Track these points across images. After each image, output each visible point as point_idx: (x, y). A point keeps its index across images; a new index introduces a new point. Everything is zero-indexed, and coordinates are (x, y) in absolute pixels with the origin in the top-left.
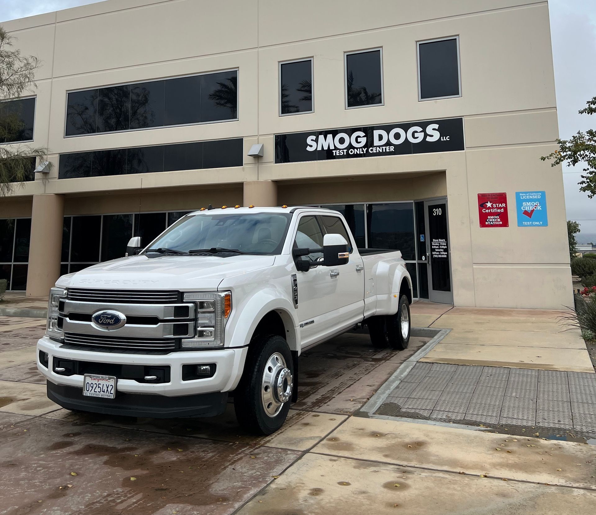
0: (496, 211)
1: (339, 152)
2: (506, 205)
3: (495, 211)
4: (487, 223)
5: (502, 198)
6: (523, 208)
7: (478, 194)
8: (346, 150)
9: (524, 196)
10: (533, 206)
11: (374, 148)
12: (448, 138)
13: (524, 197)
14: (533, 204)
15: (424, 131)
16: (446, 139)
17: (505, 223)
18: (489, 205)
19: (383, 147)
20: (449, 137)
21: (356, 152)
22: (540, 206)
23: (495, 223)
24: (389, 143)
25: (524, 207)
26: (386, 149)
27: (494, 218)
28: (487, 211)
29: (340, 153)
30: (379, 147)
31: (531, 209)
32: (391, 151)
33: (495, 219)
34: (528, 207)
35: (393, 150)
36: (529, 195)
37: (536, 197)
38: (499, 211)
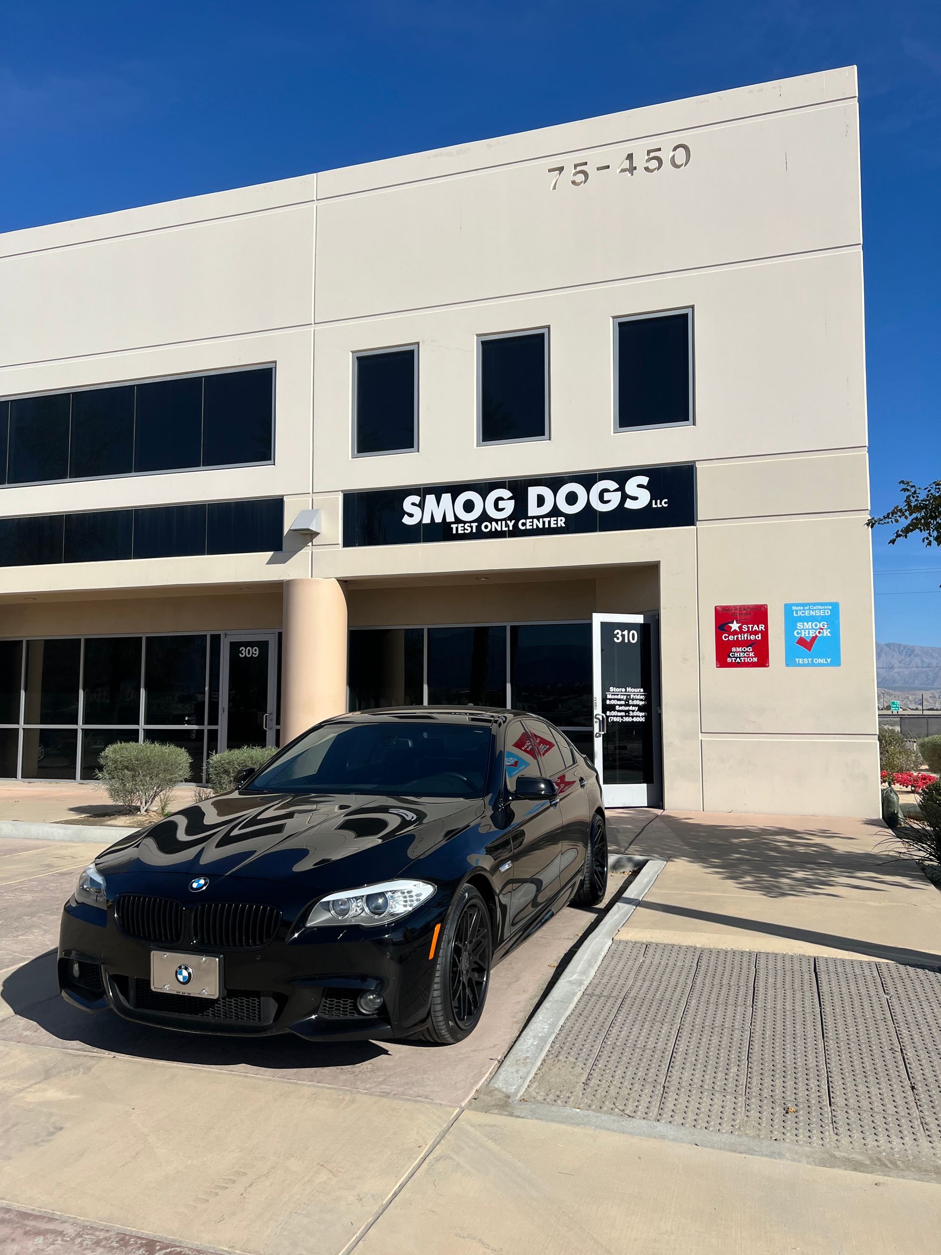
0: (747, 637)
1: (464, 527)
2: (766, 628)
3: (746, 639)
4: (729, 660)
5: (759, 614)
6: (798, 633)
7: (716, 607)
8: (476, 524)
9: (800, 610)
10: (816, 630)
11: (528, 521)
12: (665, 503)
13: (800, 613)
14: (816, 625)
15: (621, 489)
16: (661, 504)
17: (763, 660)
18: (735, 626)
19: (544, 519)
20: (666, 500)
21: (495, 528)
22: (829, 630)
23: (744, 660)
24: (555, 512)
25: (800, 631)
26: (549, 522)
27: (743, 652)
28: (731, 638)
29: (465, 529)
30: (538, 518)
31: (811, 635)
32: (559, 526)
33: (745, 652)
34: (807, 631)
35: (563, 525)
36: (809, 609)
37: (821, 612)
38: (753, 637)
